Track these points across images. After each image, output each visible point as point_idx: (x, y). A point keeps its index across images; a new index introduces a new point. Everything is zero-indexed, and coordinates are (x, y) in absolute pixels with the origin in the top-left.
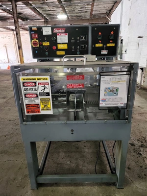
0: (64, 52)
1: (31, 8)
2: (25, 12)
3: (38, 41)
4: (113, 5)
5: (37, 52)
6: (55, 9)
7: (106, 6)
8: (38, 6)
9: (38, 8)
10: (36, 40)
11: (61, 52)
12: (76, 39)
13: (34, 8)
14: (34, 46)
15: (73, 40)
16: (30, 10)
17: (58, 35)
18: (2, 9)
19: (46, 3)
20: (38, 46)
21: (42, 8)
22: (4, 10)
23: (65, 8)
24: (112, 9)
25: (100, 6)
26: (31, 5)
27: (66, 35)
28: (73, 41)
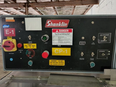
0: (64, 61)
1: (37, 11)
2: (34, 13)
3: (14, 41)
4: (85, 10)
5: (11, 59)
6: (51, 12)
7: (81, 11)
8: (41, 10)
9: (42, 11)
10: (10, 39)
11: (57, 61)
12: (88, 40)
13: (39, 11)
14: (5, 50)
15: (83, 40)
16: (37, 12)
17: (55, 31)
18: (21, 11)
19: (46, 9)
20: (15, 49)
21: (44, 12)
22: (22, 12)
23: (57, 12)
24: (84, 12)
25: (77, 11)
26: (37, 9)
27: (70, 31)
28: (82, 43)
